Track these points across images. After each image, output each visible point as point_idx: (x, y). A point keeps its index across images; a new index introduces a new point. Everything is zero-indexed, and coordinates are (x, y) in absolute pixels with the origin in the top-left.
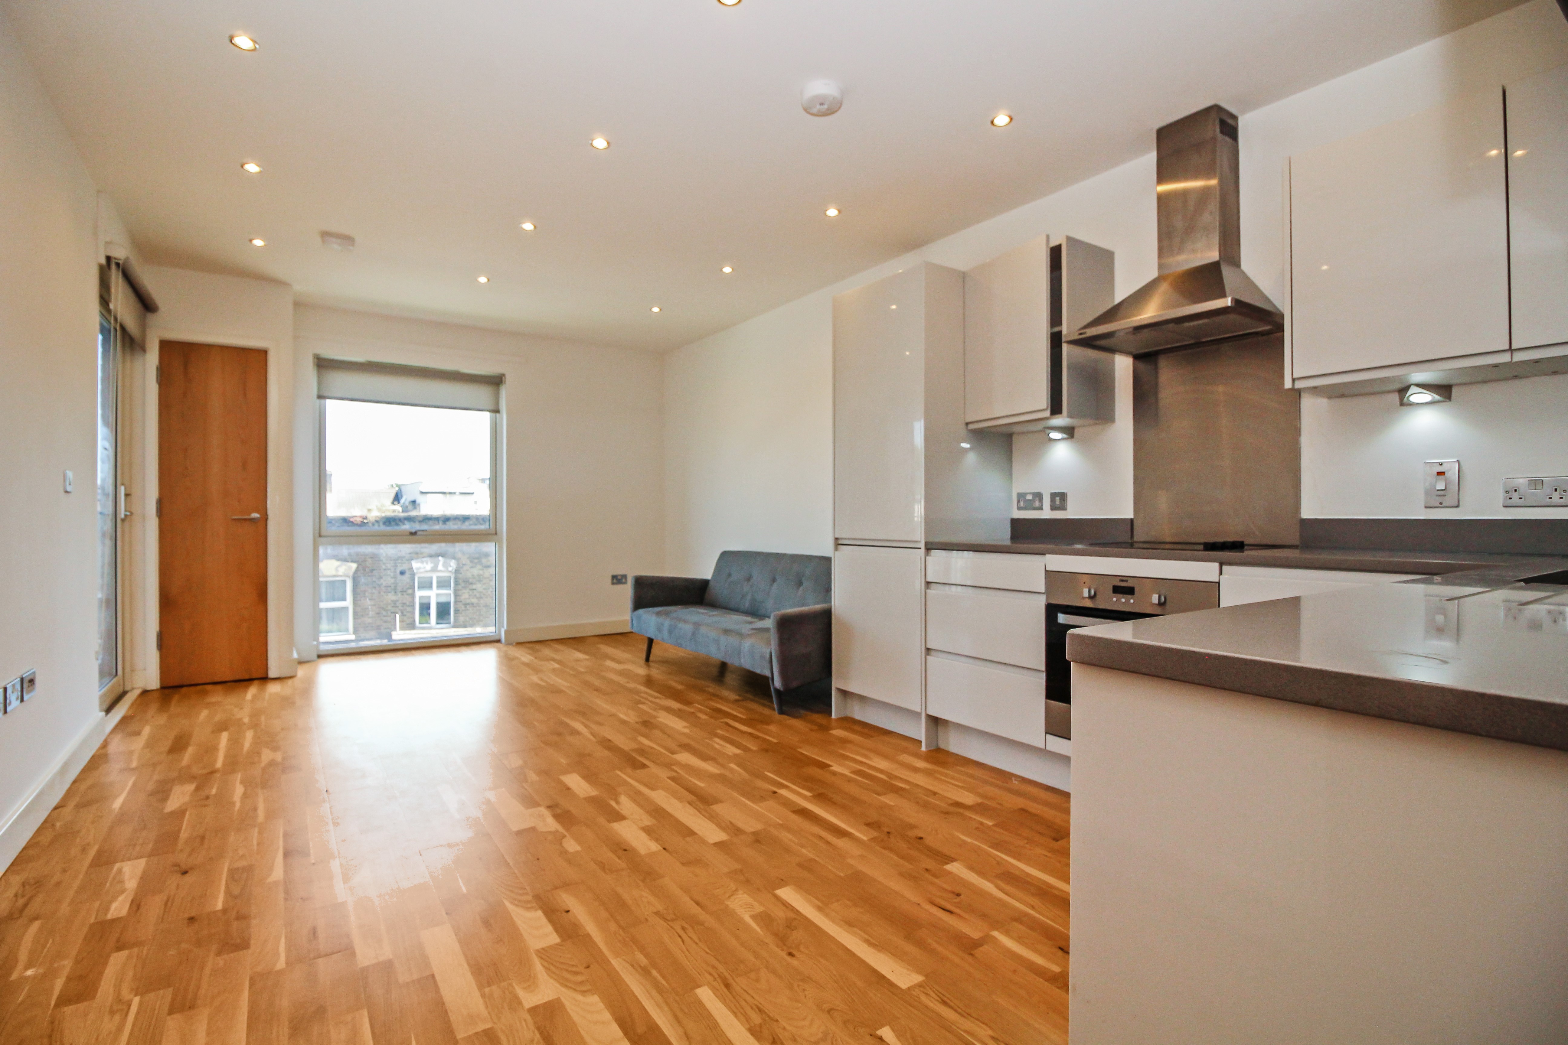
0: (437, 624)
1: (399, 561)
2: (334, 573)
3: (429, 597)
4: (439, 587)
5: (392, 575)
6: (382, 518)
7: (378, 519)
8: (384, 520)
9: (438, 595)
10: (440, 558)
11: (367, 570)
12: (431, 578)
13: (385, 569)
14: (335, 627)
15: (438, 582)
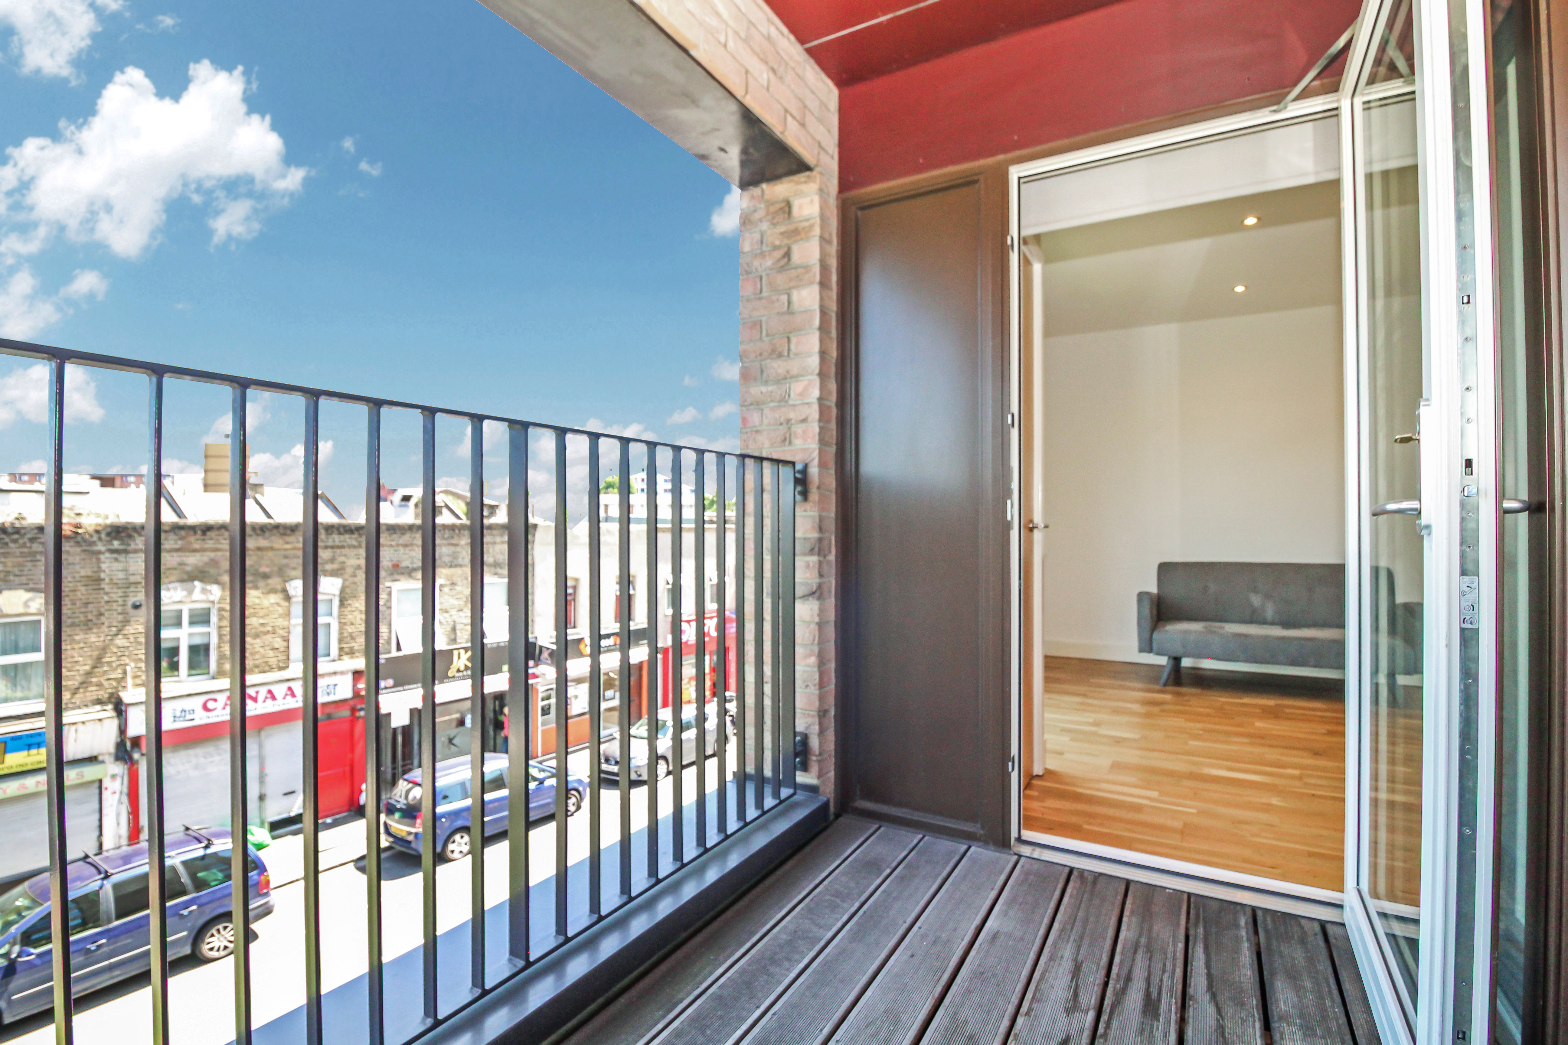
0: (190, 675)
1: (132, 589)
2: (21, 610)
3: (178, 639)
4: (192, 623)
5: (120, 609)
6: (106, 526)
7: (99, 528)
8: (109, 530)
9: (191, 635)
10: (197, 583)
11: (78, 603)
12: (181, 611)
13: (107, 602)
14: (19, 694)
15: (191, 616)
